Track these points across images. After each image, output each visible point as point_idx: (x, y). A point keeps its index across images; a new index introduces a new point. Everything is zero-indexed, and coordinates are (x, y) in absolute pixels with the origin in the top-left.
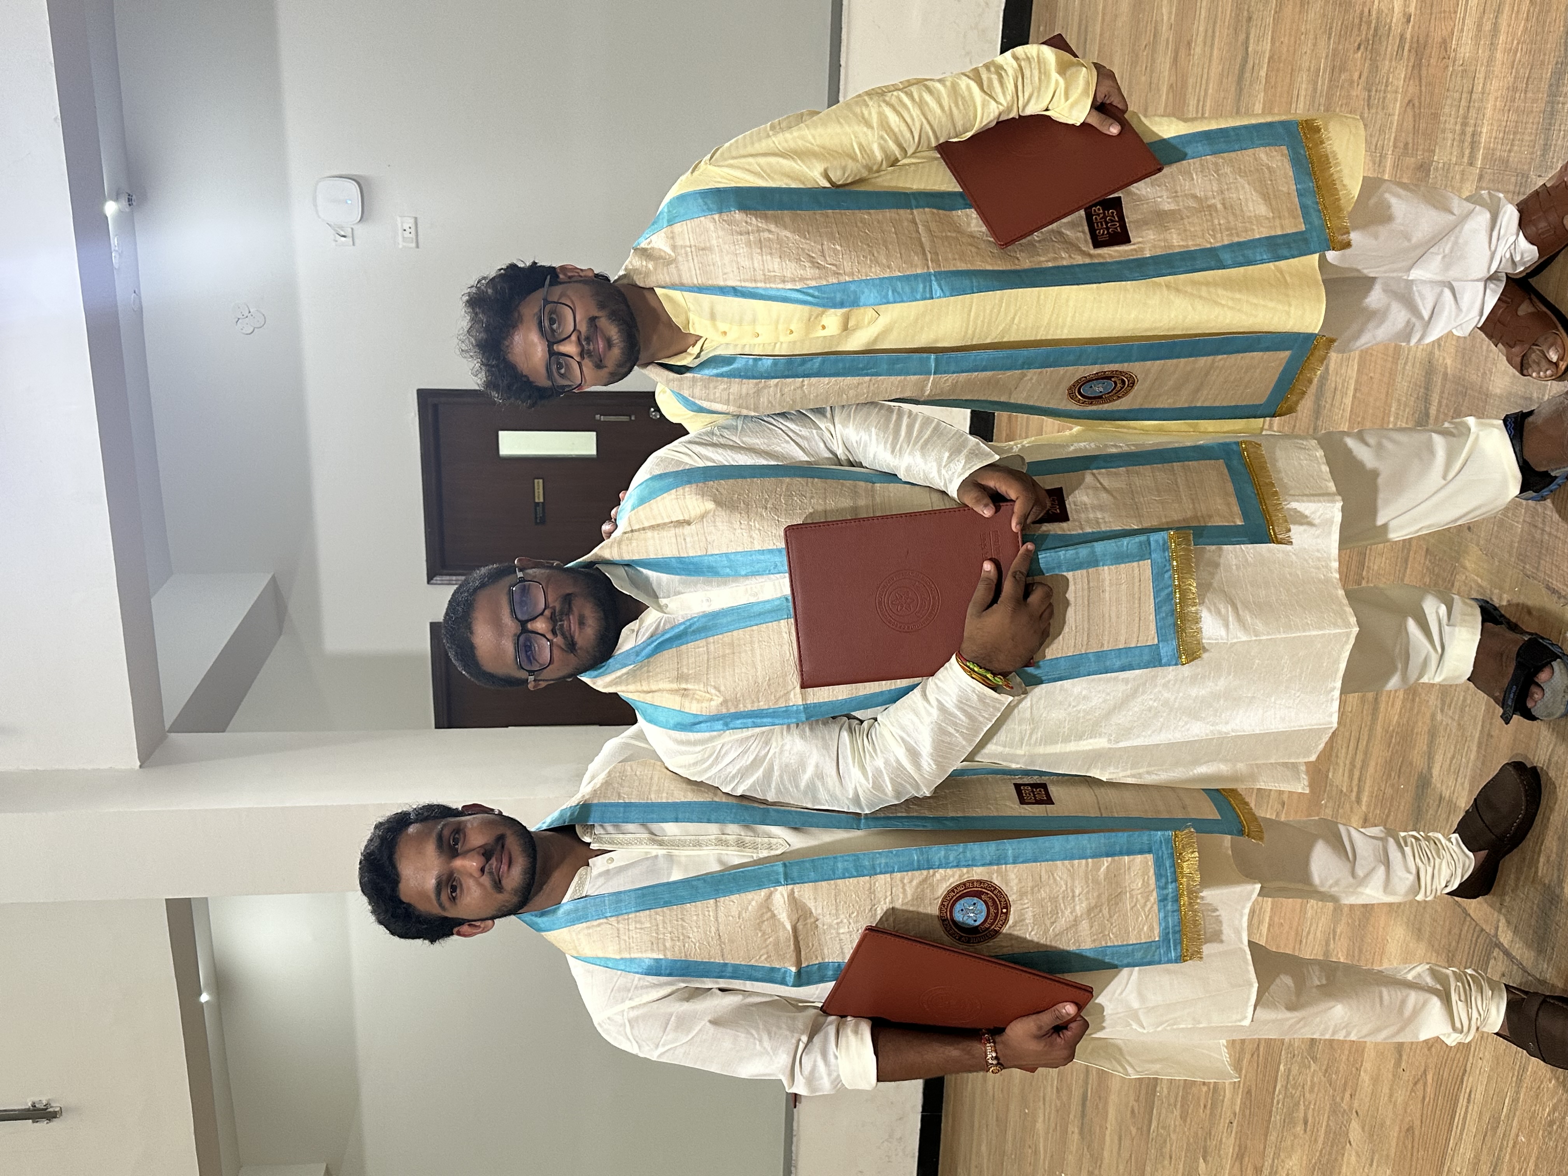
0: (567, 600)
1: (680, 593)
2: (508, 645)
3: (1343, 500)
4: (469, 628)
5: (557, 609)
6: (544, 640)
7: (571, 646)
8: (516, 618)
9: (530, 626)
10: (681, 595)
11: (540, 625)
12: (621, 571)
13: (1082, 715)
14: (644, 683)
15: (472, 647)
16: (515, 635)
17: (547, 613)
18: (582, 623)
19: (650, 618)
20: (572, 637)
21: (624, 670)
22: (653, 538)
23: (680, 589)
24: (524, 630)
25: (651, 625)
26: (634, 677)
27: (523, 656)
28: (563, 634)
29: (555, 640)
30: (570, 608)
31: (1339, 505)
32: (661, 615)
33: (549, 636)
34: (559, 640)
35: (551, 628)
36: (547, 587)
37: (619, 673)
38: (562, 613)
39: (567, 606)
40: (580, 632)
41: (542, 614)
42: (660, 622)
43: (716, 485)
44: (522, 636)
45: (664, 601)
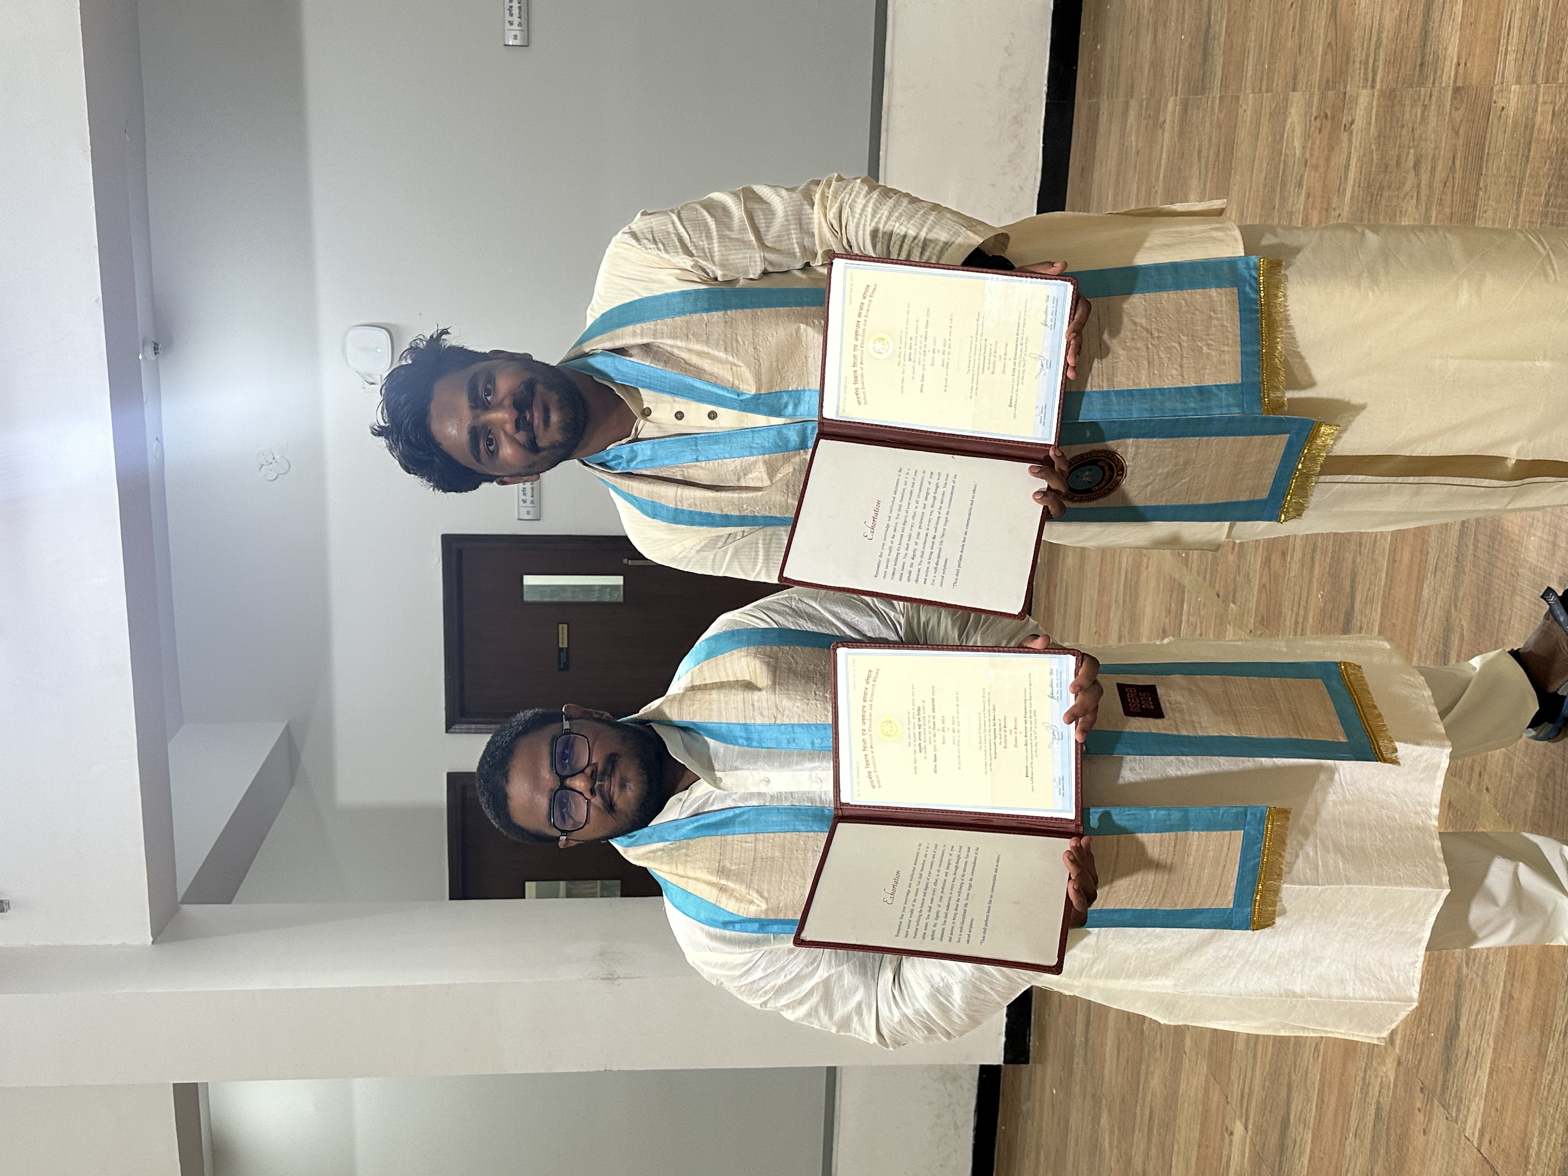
0: (612, 760)
1: (736, 769)
2: (543, 802)
4: (506, 776)
5: (600, 768)
6: (581, 798)
7: (610, 807)
8: (556, 772)
9: (568, 782)
10: (739, 772)
11: (579, 783)
12: (677, 735)
14: (680, 867)
15: (505, 797)
16: (552, 790)
17: (588, 771)
19: (700, 791)
20: (611, 798)
21: (660, 845)
23: (737, 764)
24: (563, 787)
25: (700, 797)
26: (671, 856)
27: (557, 813)
28: (603, 797)
29: (593, 800)
30: (613, 769)
32: (713, 788)
33: (588, 795)
34: (597, 801)
35: (589, 788)
36: (594, 744)
38: (603, 773)
39: (610, 768)
40: (620, 795)
41: (583, 771)
42: (710, 797)
44: (559, 792)
45: (719, 774)
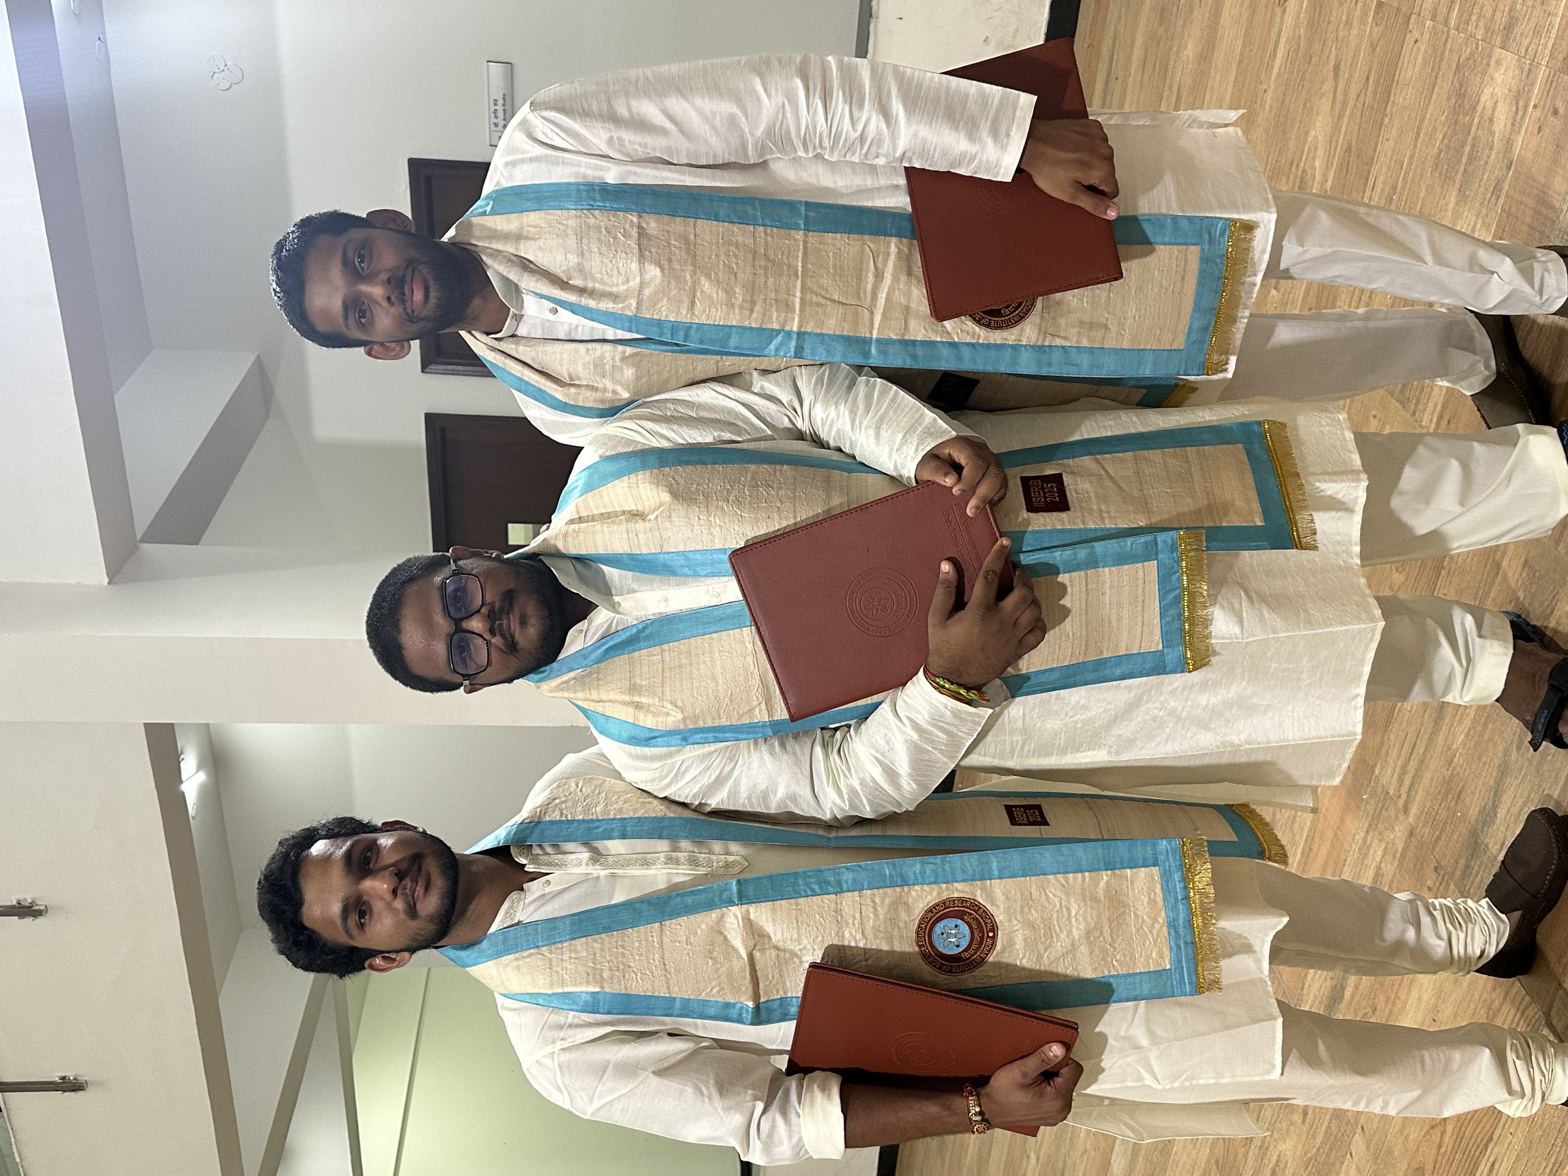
0: (509, 596)
1: (634, 591)
2: (440, 648)
3: (1369, 478)
4: (396, 626)
5: (497, 606)
6: (481, 639)
7: (512, 646)
8: (450, 615)
9: (465, 625)
10: (636, 594)
11: (476, 624)
12: (568, 565)
13: (1079, 725)
14: (593, 692)
15: (400, 648)
16: (448, 635)
17: (484, 610)
18: (523, 622)
19: (601, 618)
20: (513, 637)
21: (572, 675)
22: (602, 531)
23: (634, 586)
24: (459, 629)
25: (602, 624)
26: (583, 684)
27: (456, 658)
28: (503, 636)
29: (493, 640)
30: (511, 607)
31: (1364, 484)
32: (613, 615)
33: (487, 636)
34: (497, 640)
35: (488, 628)
36: (486, 582)
37: (565, 678)
38: (501, 611)
39: (507, 604)
40: (522, 632)
41: (478, 612)
42: (612, 623)
43: (672, 473)
44: (456, 636)
45: (617, 599)
